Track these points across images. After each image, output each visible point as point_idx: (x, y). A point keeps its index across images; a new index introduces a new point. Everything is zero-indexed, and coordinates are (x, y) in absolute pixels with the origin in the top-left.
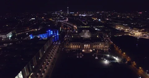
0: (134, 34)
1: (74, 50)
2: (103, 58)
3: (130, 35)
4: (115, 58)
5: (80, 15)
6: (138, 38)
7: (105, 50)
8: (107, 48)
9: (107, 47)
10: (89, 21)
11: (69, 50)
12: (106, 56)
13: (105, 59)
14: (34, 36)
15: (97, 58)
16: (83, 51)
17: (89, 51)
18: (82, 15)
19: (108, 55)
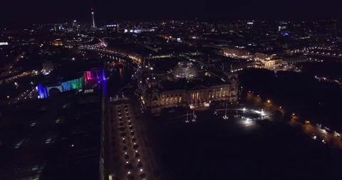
0: (264, 65)
1: (170, 109)
2: (237, 116)
3: (256, 66)
4: (258, 112)
5: (126, 31)
6: (276, 72)
7: (231, 99)
8: (234, 96)
9: (234, 93)
10: (157, 43)
11: (159, 109)
12: (242, 111)
13: (242, 117)
14: (49, 89)
15: (225, 117)
16: (191, 107)
17: (204, 106)
18: (131, 31)
19: (244, 109)
